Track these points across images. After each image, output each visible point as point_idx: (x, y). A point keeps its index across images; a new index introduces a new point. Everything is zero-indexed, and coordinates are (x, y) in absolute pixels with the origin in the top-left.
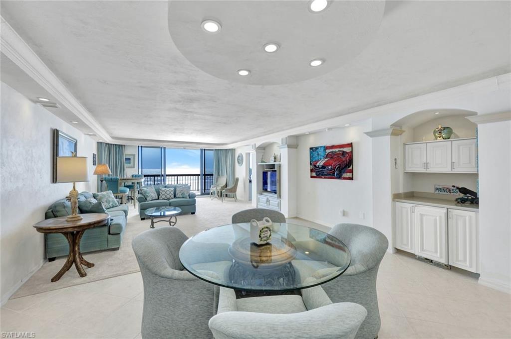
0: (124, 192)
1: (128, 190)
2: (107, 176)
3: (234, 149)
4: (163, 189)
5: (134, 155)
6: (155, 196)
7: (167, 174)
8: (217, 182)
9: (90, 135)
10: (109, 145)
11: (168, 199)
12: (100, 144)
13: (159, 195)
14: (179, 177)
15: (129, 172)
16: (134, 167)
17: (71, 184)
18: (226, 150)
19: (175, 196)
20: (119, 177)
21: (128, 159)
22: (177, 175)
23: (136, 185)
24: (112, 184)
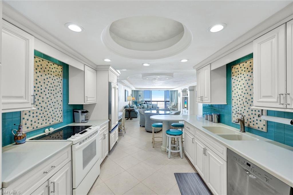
0: (139, 106)
1: (140, 105)
2: (134, 101)
3: (178, 90)
4: (149, 105)
5: (142, 94)
6: (147, 107)
7: (152, 100)
8: (171, 104)
9: (125, 85)
10: (135, 91)
11: (151, 108)
12: (132, 91)
13: (148, 107)
14: (158, 102)
15: (140, 100)
16: (142, 98)
17: (129, 102)
18: (174, 91)
19: (153, 108)
20: (137, 101)
21: (140, 95)
22: (157, 101)
23: (142, 104)
24: (136, 103)
